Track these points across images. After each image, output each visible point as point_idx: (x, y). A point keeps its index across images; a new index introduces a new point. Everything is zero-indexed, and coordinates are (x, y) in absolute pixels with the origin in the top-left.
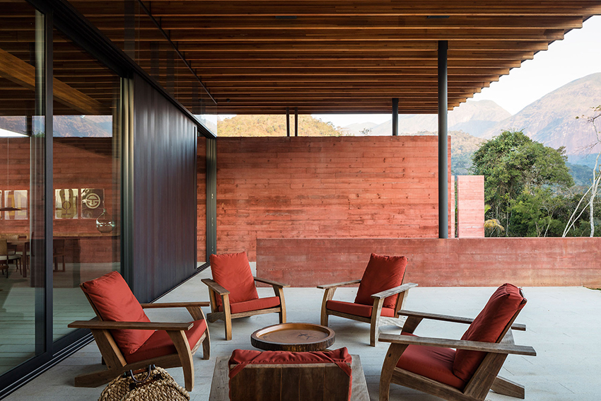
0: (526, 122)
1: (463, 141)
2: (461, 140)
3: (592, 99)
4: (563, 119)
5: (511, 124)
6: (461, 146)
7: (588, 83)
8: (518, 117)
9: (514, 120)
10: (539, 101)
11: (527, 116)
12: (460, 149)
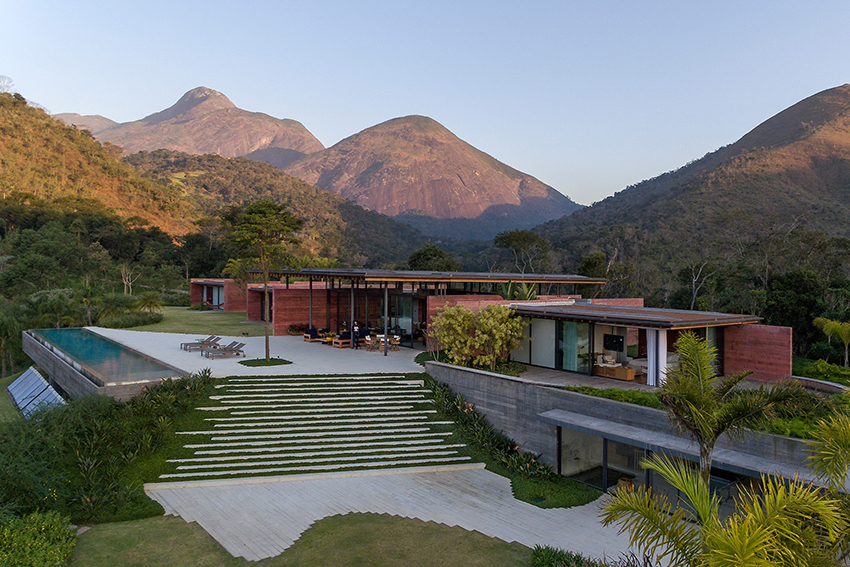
0: (342, 159)
1: (272, 177)
2: (269, 175)
3: (412, 145)
4: (383, 163)
5: (325, 160)
6: (271, 185)
7: (408, 125)
8: (333, 152)
9: (328, 155)
10: (357, 135)
11: (345, 152)
12: (269, 189)
